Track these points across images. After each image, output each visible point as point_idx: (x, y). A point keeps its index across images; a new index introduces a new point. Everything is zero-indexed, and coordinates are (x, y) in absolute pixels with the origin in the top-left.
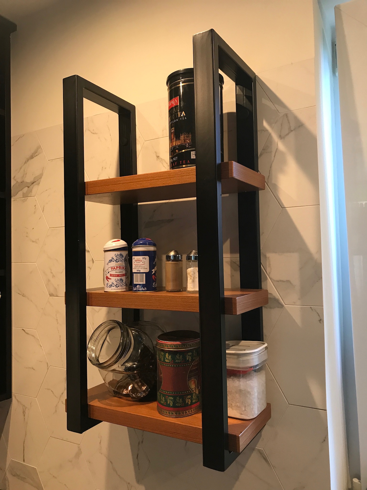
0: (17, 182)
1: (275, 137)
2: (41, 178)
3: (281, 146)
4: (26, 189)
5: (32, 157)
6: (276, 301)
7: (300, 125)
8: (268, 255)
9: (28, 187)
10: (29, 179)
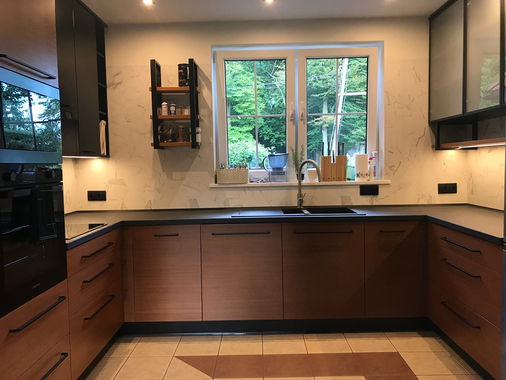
0: (110, 83)
1: (202, 81)
2: (122, 82)
3: (203, 83)
4: (114, 86)
5: (117, 75)
6: (203, 120)
7: (208, 79)
8: (200, 109)
9: (116, 85)
10: (116, 82)
